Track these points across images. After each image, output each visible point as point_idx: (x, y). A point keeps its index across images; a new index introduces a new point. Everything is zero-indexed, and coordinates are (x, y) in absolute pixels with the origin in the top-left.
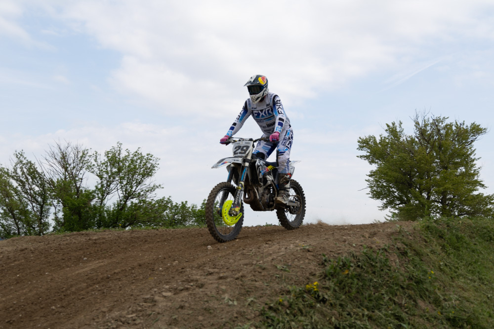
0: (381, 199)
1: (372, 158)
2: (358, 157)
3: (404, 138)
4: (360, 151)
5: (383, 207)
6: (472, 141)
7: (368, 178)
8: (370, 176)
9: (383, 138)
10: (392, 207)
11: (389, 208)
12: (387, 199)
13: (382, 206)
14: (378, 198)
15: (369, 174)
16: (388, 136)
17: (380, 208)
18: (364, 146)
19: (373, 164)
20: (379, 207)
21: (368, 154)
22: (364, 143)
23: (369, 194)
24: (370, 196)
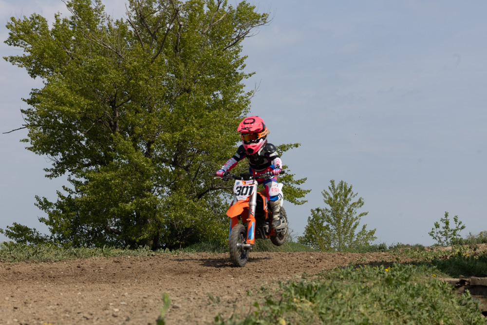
0: (52, 155)
1: (36, 63)
3: (105, 24)
4: (12, 46)
5: (55, 171)
6: (239, 38)
7: (27, 107)
9: (61, 23)
10: (74, 172)
11: (67, 173)
12: (63, 154)
13: (53, 167)
14: (45, 151)
15: (29, 97)
16: (73, 18)
17: (49, 173)
18: (20, 37)
19: (38, 77)
20: (47, 170)
21: (28, 54)
22: (21, 30)
23: (27, 141)
24: (29, 145)
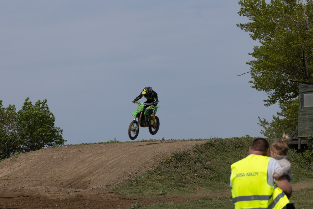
0: (266, 90)
2: (238, 25)
5: (270, 101)
8: (254, 55)
11: (278, 102)
13: (269, 99)
14: (262, 88)
15: (253, 51)
17: (266, 103)
18: (246, 10)
19: (257, 39)
20: (265, 101)
21: (252, 22)
22: (248, 5)
23: (251, 82)
24: (253, 85)
